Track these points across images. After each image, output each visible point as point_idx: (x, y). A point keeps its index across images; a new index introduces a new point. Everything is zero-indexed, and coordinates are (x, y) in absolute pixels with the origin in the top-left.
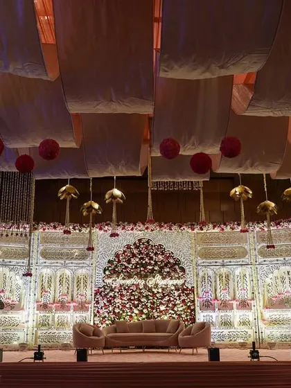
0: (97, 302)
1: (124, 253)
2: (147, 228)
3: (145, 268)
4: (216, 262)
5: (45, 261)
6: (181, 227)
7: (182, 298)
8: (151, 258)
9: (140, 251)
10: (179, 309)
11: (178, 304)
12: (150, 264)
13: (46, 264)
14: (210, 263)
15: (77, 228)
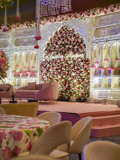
0: (42, 72)
1: (54, 38)
2: (63, 19)
3: (65, 47)
4: (103, 39)
5: (16, 47)
6: (81, 14)
7: (85, 67)
8: (68, 40)
9: (62, 35)
10: (83, 75)
11: (82, 71)
12: (67, 44)
13: (17, 49)
14: (100, 40)
15: (28, 24)
